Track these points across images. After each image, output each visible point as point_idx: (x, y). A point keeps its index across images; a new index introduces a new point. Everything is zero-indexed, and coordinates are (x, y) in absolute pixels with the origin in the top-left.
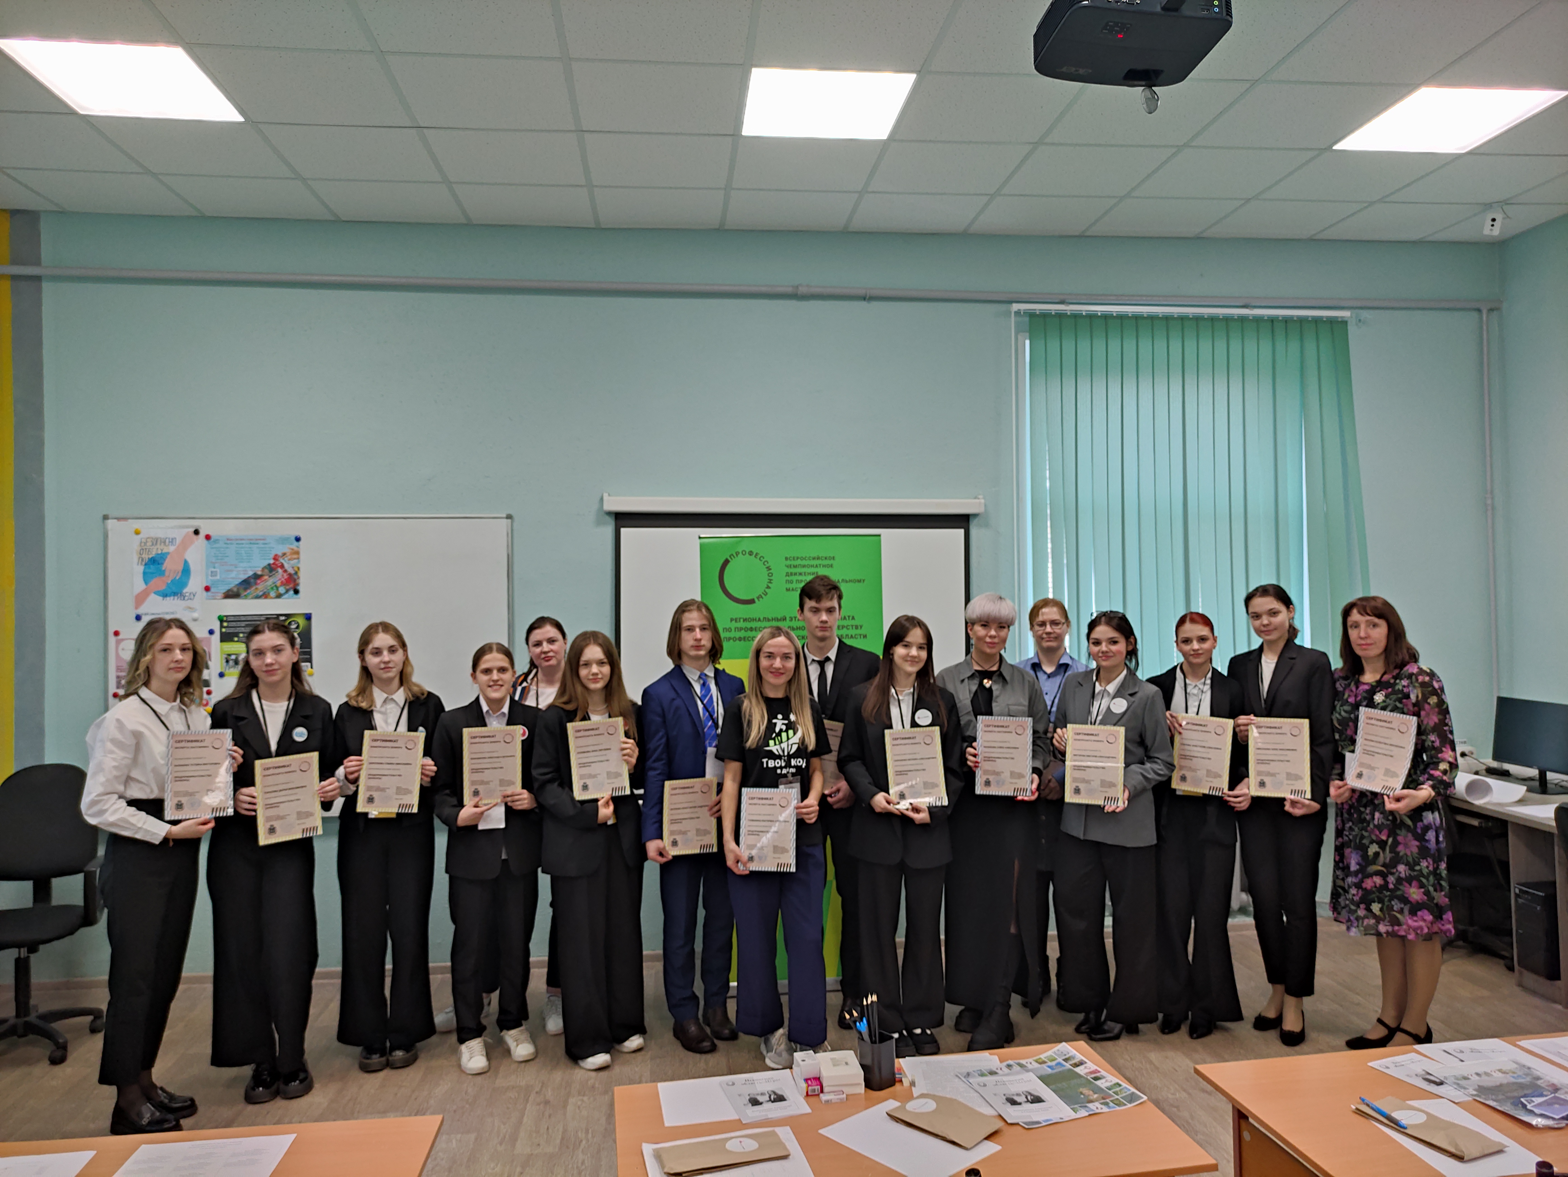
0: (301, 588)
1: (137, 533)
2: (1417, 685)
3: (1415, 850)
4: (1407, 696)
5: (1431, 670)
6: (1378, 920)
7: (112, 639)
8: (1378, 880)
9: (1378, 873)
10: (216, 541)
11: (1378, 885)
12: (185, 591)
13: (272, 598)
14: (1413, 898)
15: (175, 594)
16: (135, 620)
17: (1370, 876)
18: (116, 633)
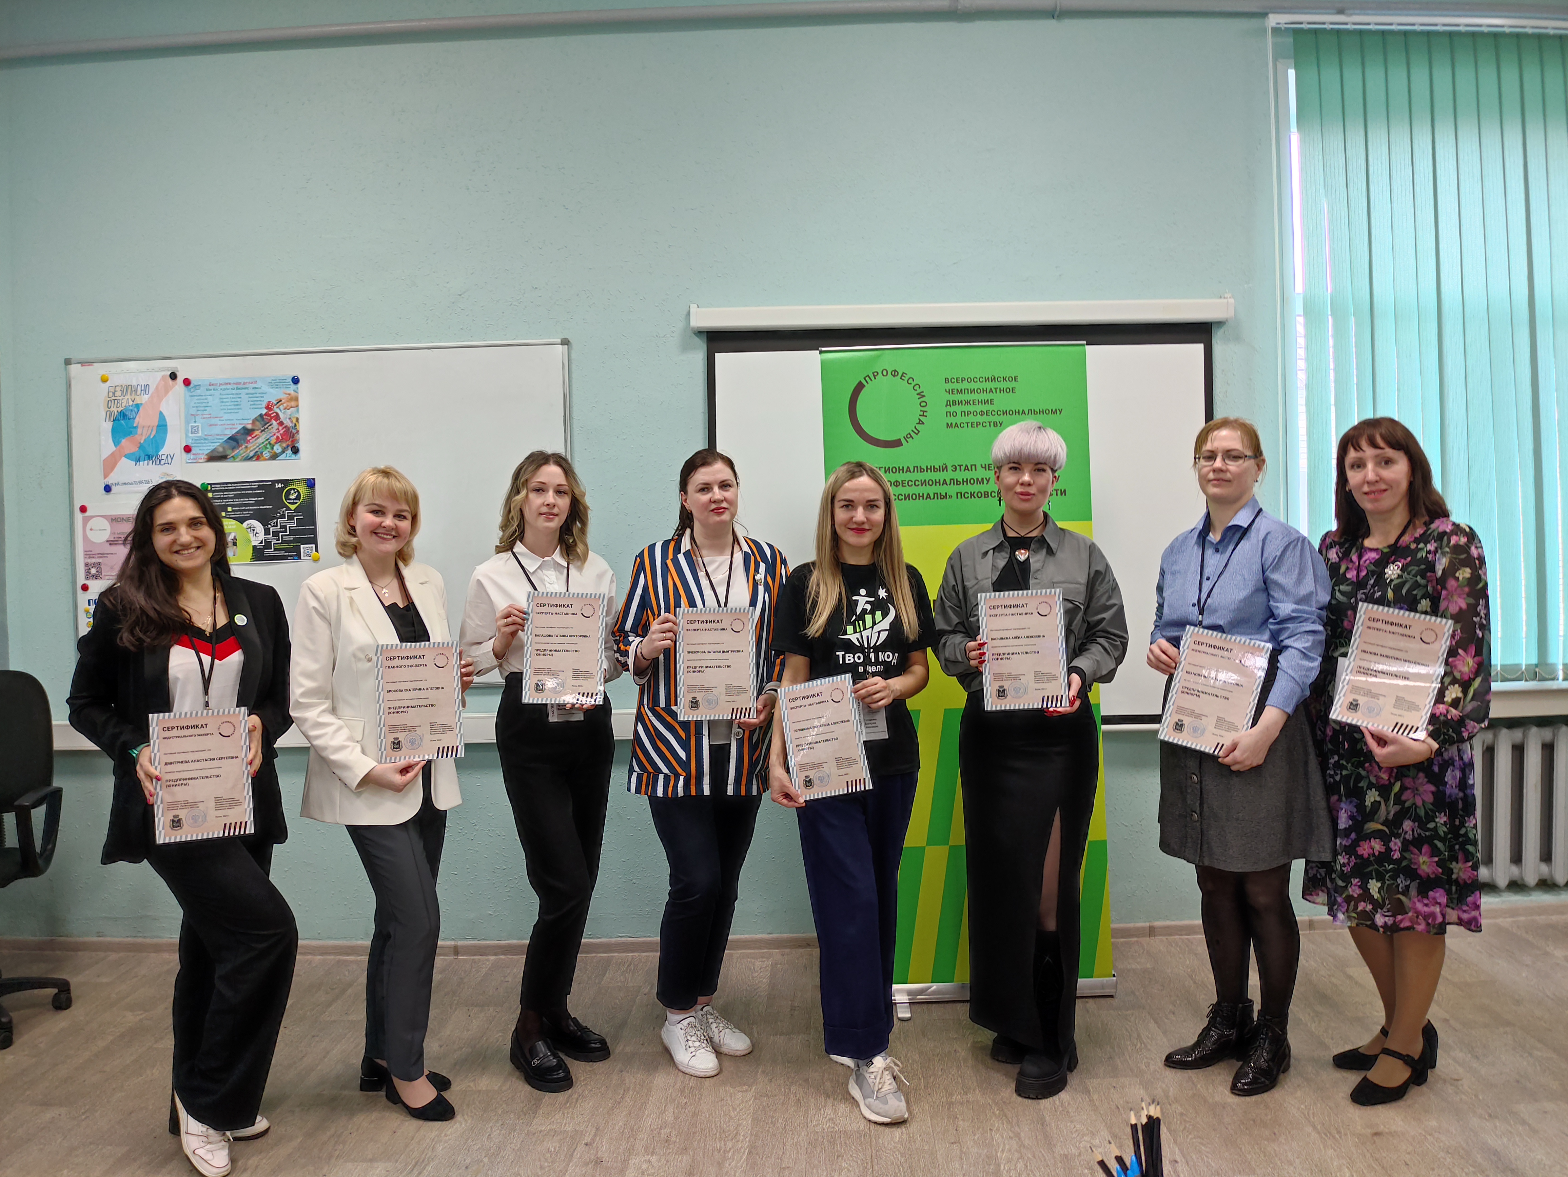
0: (302, 445)
1: (104, 380)
2: (1447, 549)
3: (1429, 798)
4: (1431, 567)
5: (1470, 528)
6: (1377, 905)
7: (79, 516)
8: (1377, 846)
9: (1377, 834)
10: (197, 386)
11: (1377, 854)
12: (160, 453)
13: (265, 460)
14: (1423, 870)
15: (149, 457)
16: (104, 492)
17: (1369, 837)
18: (83, 509)
